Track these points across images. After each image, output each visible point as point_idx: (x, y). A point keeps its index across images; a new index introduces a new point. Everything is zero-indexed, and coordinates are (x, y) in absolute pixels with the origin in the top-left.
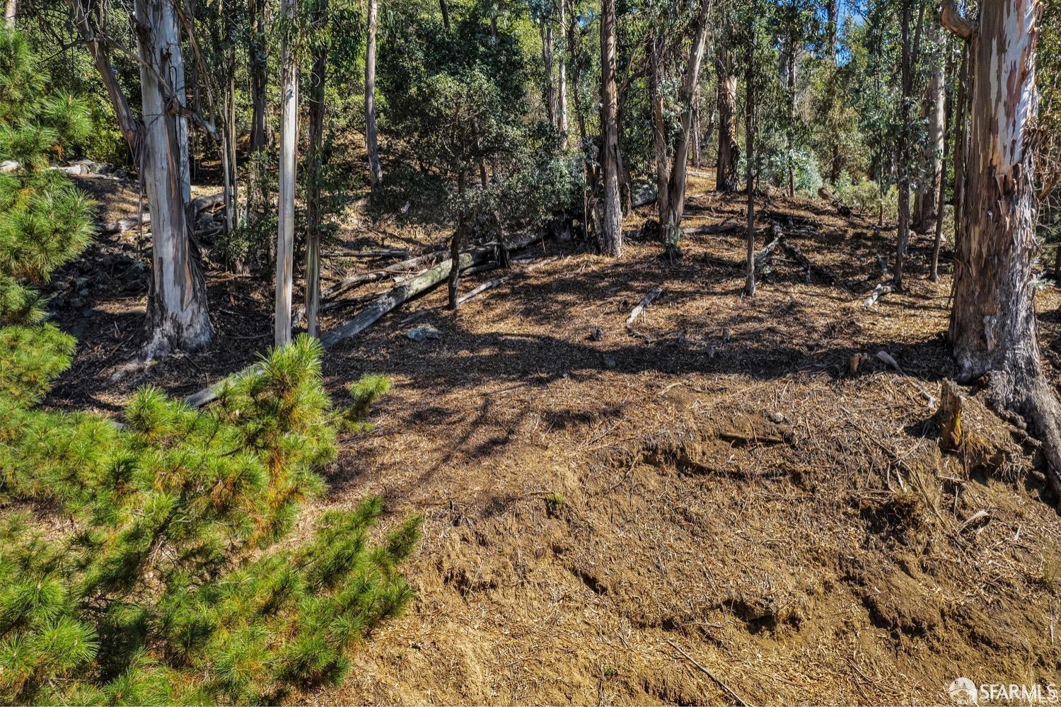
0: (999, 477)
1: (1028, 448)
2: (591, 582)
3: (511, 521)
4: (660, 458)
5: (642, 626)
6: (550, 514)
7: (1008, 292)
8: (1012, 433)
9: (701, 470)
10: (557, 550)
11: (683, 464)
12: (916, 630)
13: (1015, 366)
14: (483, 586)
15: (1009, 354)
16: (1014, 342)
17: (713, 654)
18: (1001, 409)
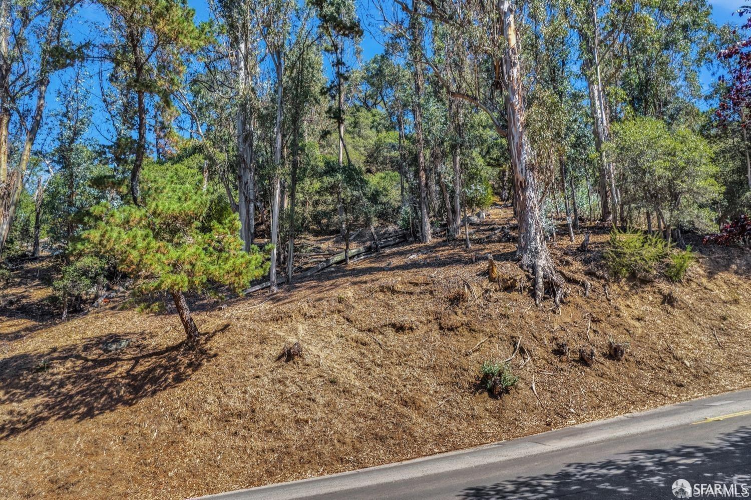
0: (517, 290)
1: (529, 279)
2: (348, 320)
3: (325, 303)
4: (386, 290)
5: (361, 331)
6: (339, 302)
7: (527, 224)
8: (526, 275)
9: (398, 292)
10: (339, 312)
11: (393, 291)
12: (451, 329)
13: (531, 251)
14: (312, 317)
15: (529, 247)
16: (531, 242)
17: (381, 336)
18: (525, 267)
